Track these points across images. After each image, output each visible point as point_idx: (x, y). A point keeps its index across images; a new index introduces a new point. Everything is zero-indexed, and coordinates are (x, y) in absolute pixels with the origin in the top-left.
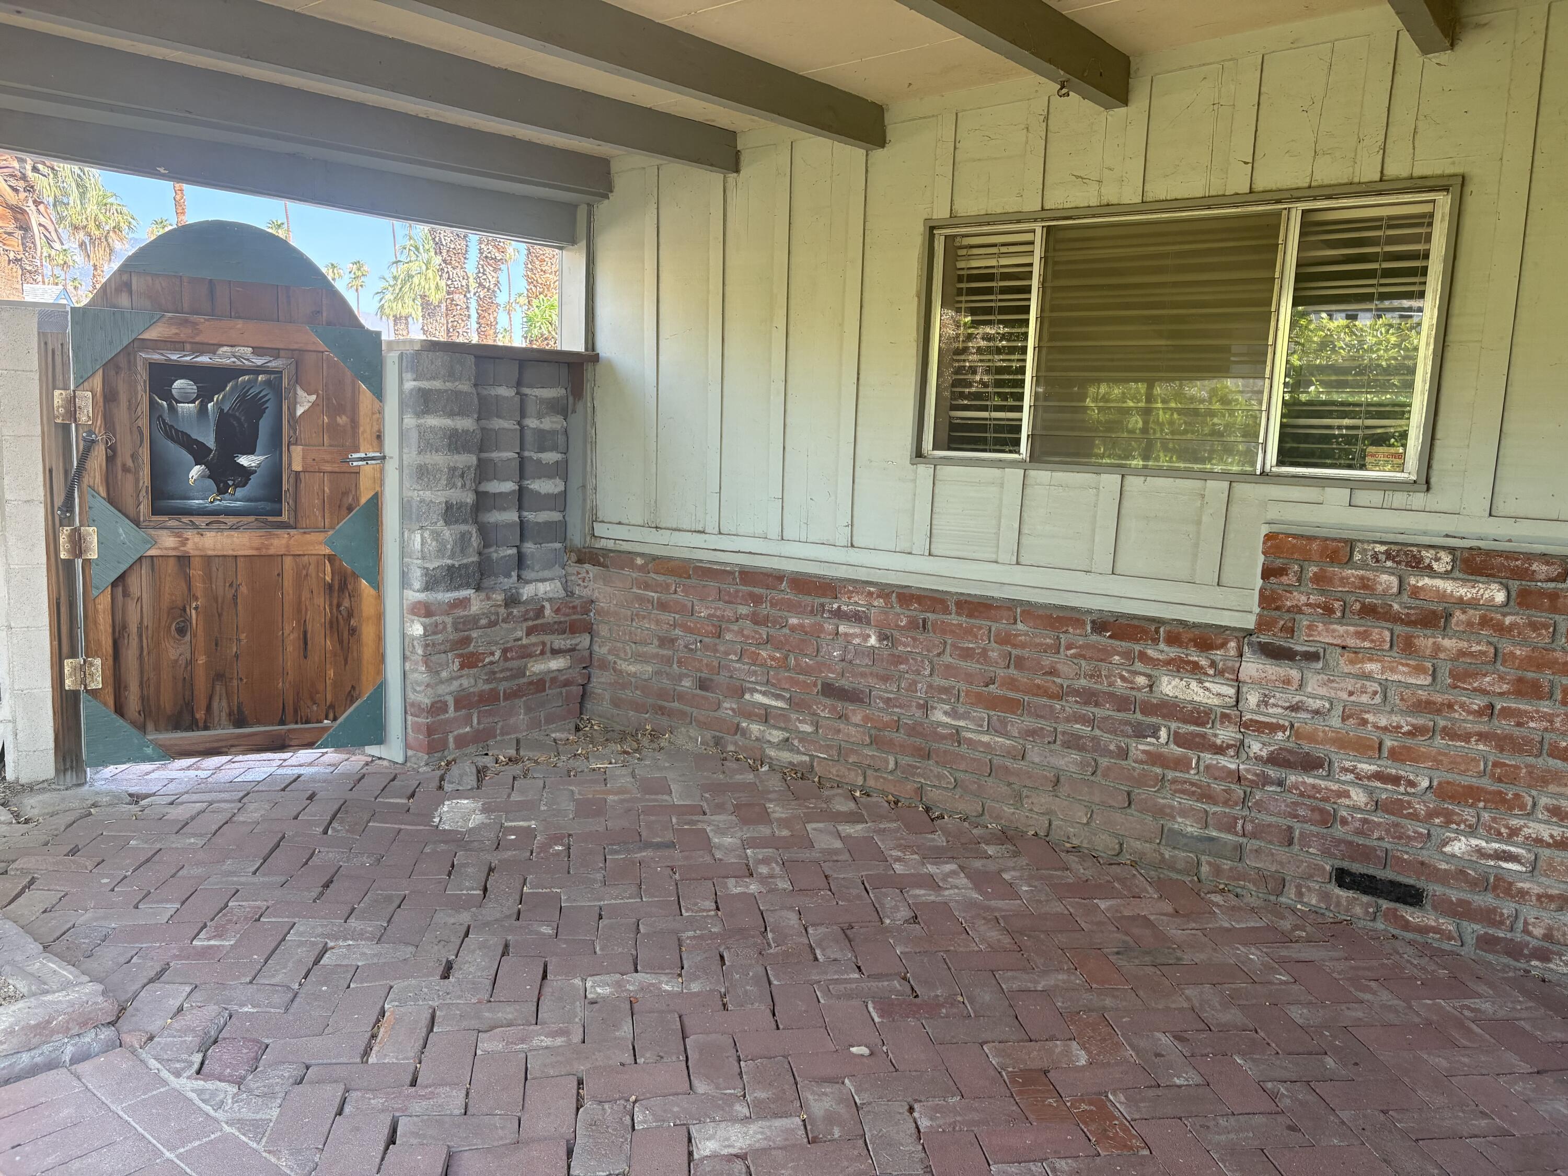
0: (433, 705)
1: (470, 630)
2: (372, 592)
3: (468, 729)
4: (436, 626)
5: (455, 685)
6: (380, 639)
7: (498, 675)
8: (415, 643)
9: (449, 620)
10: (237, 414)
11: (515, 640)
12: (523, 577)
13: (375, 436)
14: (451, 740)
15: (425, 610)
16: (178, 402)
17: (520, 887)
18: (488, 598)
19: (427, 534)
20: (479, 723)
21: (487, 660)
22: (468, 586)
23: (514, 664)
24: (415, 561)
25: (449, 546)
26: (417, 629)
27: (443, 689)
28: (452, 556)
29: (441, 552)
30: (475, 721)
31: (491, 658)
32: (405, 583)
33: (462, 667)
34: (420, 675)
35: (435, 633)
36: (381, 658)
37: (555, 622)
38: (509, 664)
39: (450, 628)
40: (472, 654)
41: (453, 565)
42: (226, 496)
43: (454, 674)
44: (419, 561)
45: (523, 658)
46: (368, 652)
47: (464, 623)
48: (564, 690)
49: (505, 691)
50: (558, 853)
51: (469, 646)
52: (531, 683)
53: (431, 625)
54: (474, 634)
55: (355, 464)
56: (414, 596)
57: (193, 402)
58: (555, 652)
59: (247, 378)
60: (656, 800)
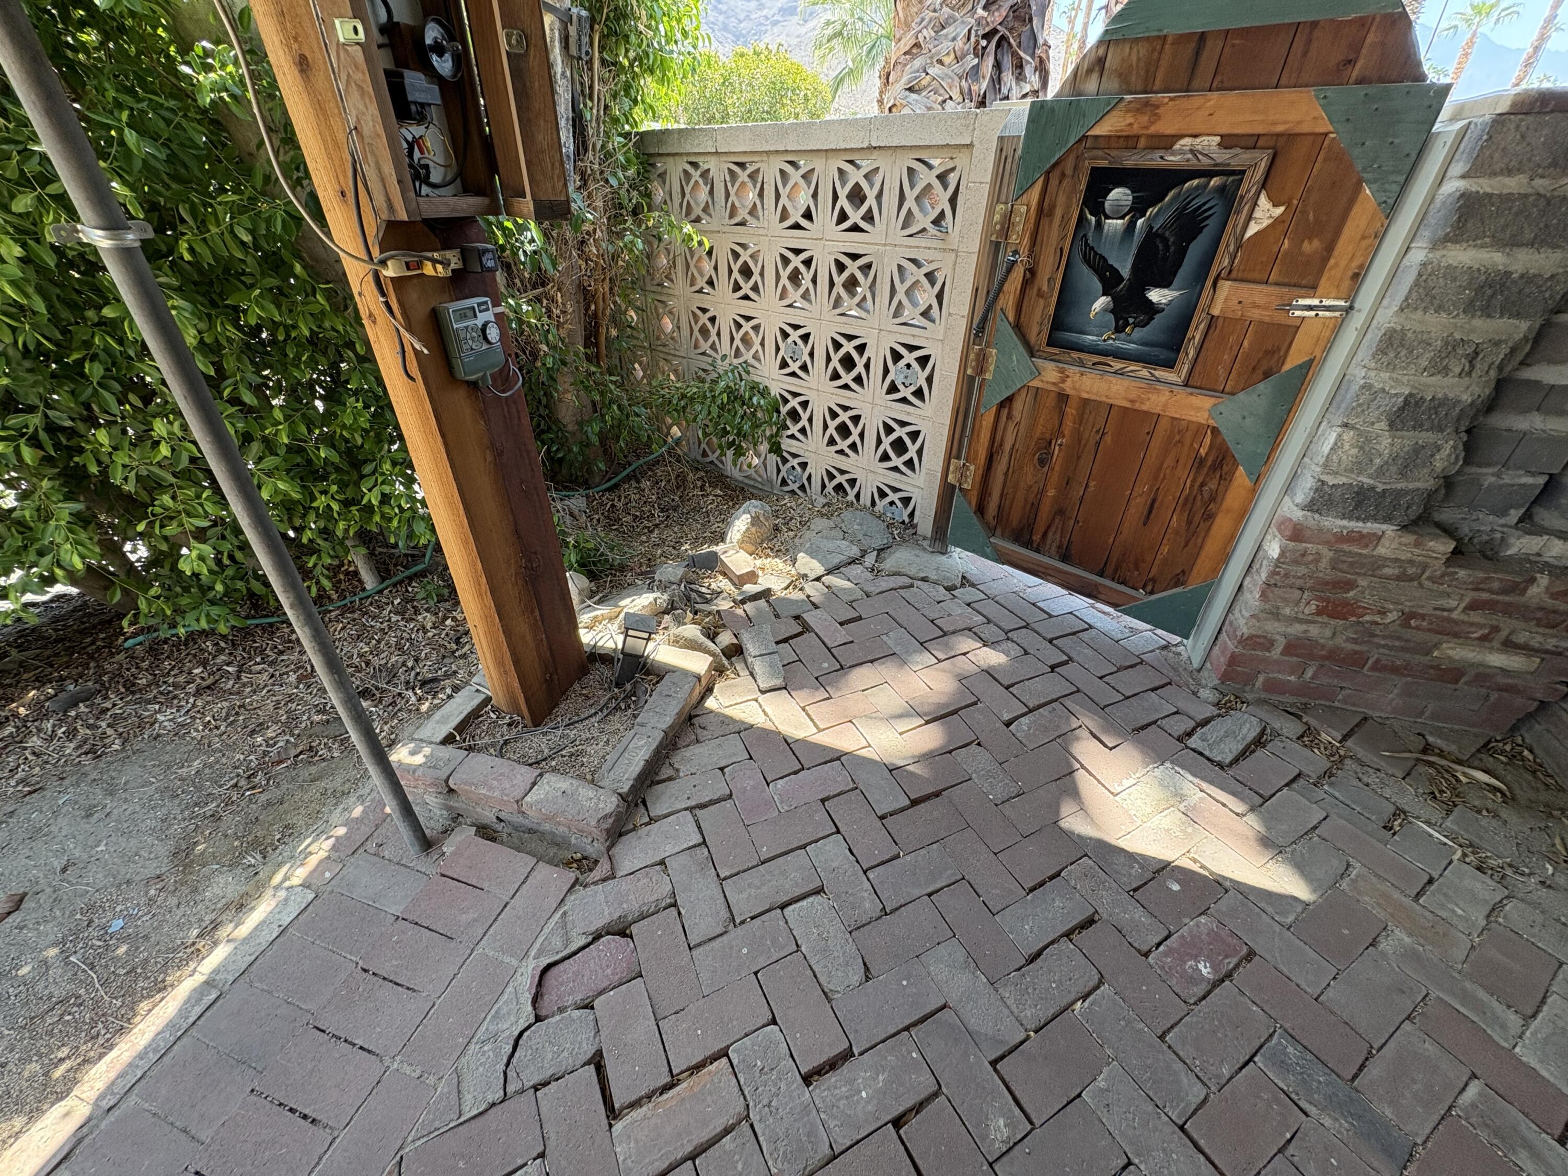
0: (1251, 637)
1: (1358, 574)
2: (1248, 483)
3: (1292, 678)
4: (1303, 555)
5: (1297, 629)
6: (1232, 540)
7: (1376, 640)
8: (1265, 562)
9: (1327, 554)
10: (1167, 234)
11: (1435, 609)
13: (1350, 273)
14: (1261, 678)
15: (1296, 533)
16: (1108, 217)
17: (1073, 996)
18: (1417, 545)
19: (1349, 435)
20: (1312, 678)
21: (1367, 618)
22: (1387, 519)
23: (1420, 636)
24: (1313, 467)
25: (1378, 461)
26: (1273, 549)
27: (1273, 628)
28: (1380, 472)
29: (1358, 467)
30: (1309, 673)
31: (1377, 618)
32: (1288, 489)
33: (1319, 612)
34: (1252, 598)
35: (1296, 562)
36: (1225, 557)
37: (1541, 609)
38: (1408, 634)
39: (1324, 564)
40: (1346, 603)
41: (1373, 488)
42: (1122, 335)
43: (1301, 616)
44: (1318, 469)
45: (1440, 633)
46: (1212, 546)
47: (1352, 564)
48: (1494, 696)
49: (1378, 661)
50: (1194, 978)
51: (1348, 591)
52: (1437, 668)
53: (1294, 551)
54: (1363, 582)
55: (1298, 313)
56: (1292, 510)
57: (1122, 218)
58: (1509, 645)
59: (1195, 182)
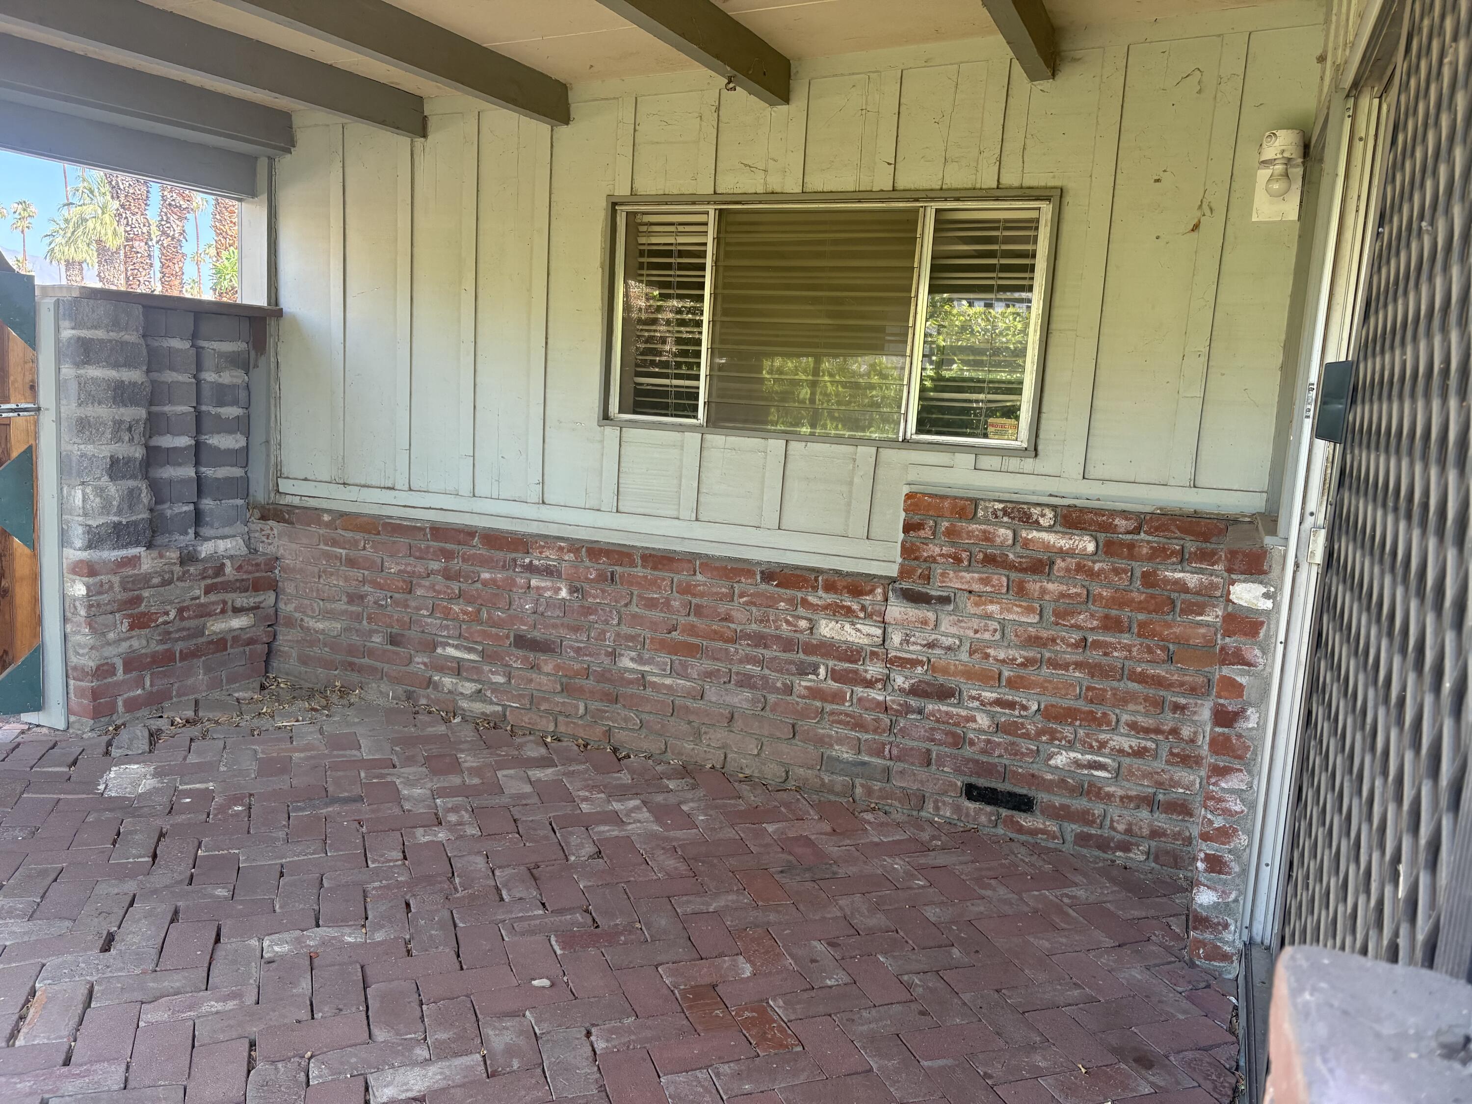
0: (98, 668)
1: (140, 589)
2: (27, 551)
3: (139, 692)
4: (102, 586)
5: (124, 646)
6: (36, 600)
7: (173, 636)
8: (77, 604)
9: (116, 580)
11: (192, 599)
12: (201, 534)
13: (28, 386)
14: (120, 703)
15: (89, 570)
17: (194, 851)
18: (161, 556)
19: (89, 490)
20: (151, 685)
21: (160, 620)
22: (137, 544)
23: (192, 623)
24: (76, 518)
25: (115, 503)
26: (79, 589)
27: (110, 651)
28: (119, 512)
29: (105, 508)
30: (148, 683)
31: (165, 618)
32: (64, 540)
33: (132, 627)
34: (83, 637)
35: (100, 593)
36: (38, 621)
37: (237, 580)
38: (186, 624)
39: (117, 588)
40: (143, 614)
41: (120, 523)
43: (122, 636)
44: (81, 519)
45: (202, 617)
46: (22, 615)
47: (133, 582)
48: (247, 649)
49: (181, 651)
51: (140, 606)
52: (211, 642)
53: (95, 584)
54: (146, 594)
55: (4, 415)
56: (75, 554)
58: (238, 611)
60: (344, 756)
